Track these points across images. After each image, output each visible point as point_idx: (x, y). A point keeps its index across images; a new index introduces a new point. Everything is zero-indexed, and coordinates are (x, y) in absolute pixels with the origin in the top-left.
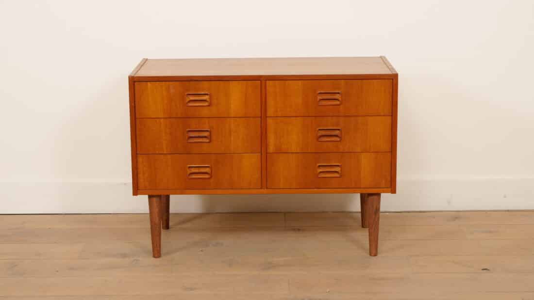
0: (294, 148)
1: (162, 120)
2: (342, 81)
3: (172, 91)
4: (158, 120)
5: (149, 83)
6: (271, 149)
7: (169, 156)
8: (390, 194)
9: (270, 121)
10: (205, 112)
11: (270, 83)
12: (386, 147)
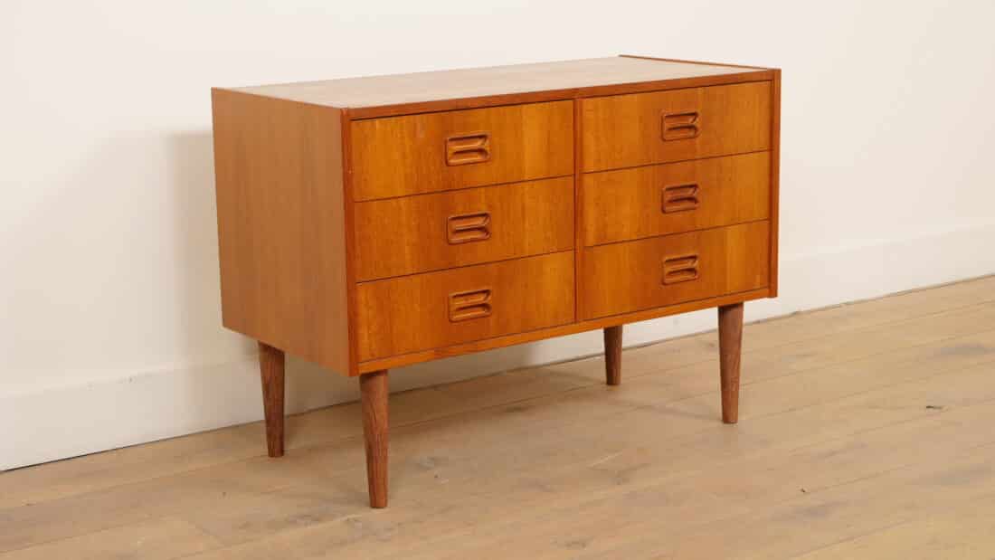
0: (627, 231)
1: (402, 201)
2: (700, 89)
3: (421, 135)
4: (394, 202)
5: (377, 122)
6: (591, 239)
7: (417, 279)
8: (766, 300)
9: (589, 181)
10: (481, 175)
11: (588, 104)
12: (760, 211)
